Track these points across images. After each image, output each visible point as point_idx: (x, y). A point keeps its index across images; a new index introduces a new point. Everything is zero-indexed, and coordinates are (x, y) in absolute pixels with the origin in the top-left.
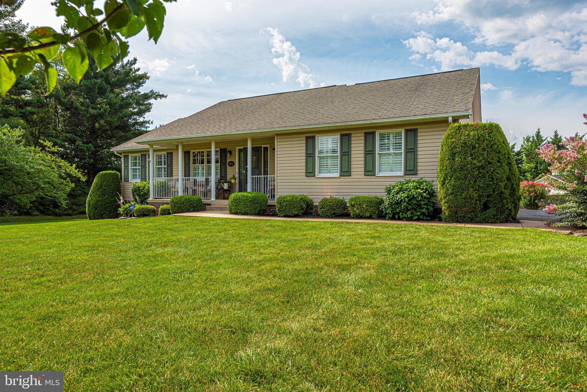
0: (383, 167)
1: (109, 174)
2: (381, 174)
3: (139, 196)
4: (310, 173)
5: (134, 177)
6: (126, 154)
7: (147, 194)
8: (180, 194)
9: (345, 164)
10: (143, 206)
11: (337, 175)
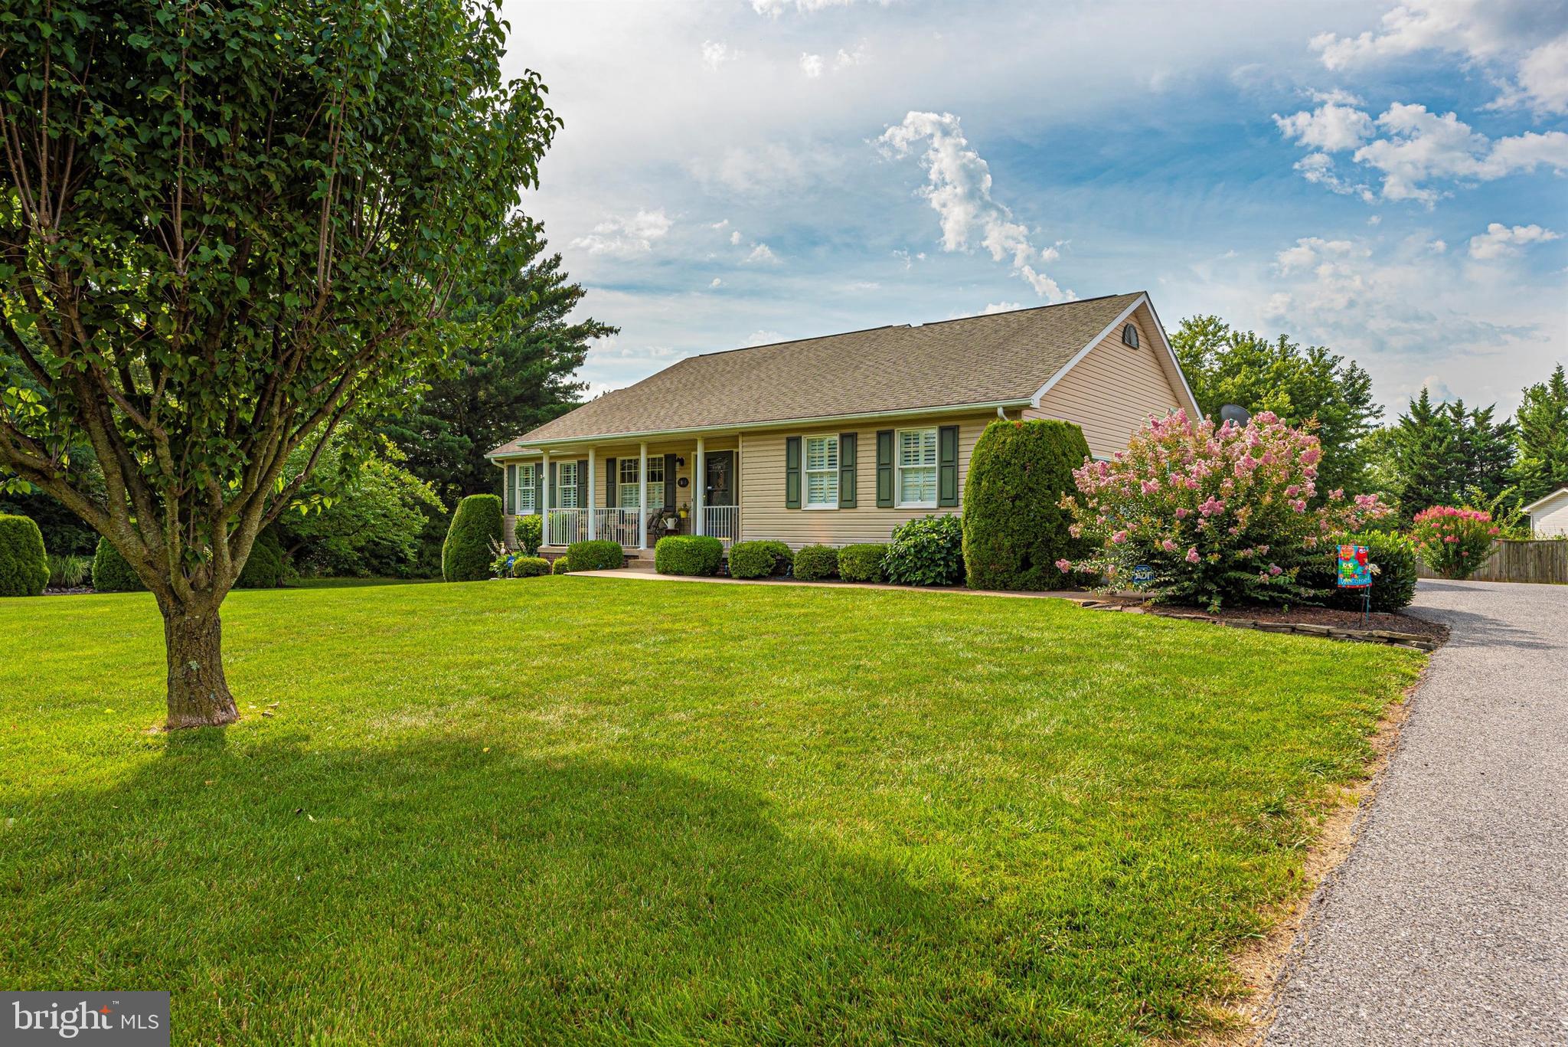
0: (909, 492)
1: (481, 500)
2: (905, 505)
3: (526, 540)
4: (793, 502)
5: (525, 505)
6: (512, 462)
7: (538, 538)
8: (592, 537)
9: (847, 486)
10: (528, 559)
11: (835, 506)
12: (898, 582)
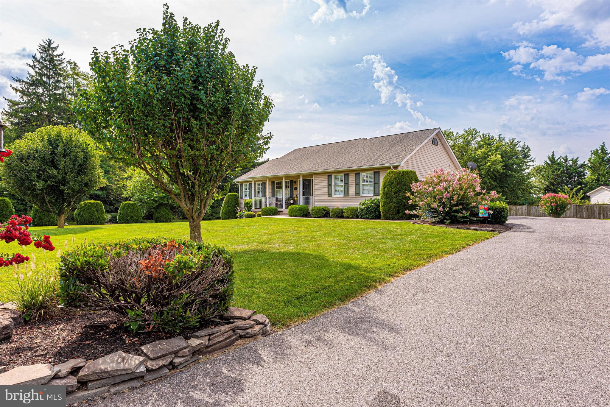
0: (365, 191)
1: (233, 195)
2: (364, 195)
3: (247, 207)
4: (330, 194)
5: (246, 196)
6: (241, 183)
7: (251, 206)
8: (268, 206)
9: (346, 189)
10: (249, 213)
11: (343, 196)
12: (361, 218)
